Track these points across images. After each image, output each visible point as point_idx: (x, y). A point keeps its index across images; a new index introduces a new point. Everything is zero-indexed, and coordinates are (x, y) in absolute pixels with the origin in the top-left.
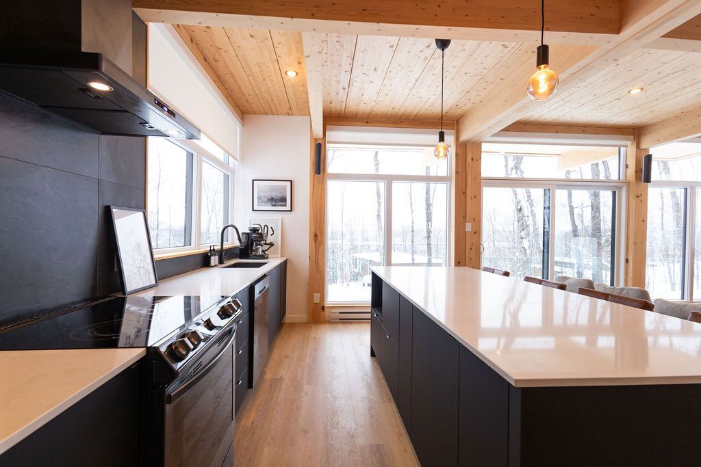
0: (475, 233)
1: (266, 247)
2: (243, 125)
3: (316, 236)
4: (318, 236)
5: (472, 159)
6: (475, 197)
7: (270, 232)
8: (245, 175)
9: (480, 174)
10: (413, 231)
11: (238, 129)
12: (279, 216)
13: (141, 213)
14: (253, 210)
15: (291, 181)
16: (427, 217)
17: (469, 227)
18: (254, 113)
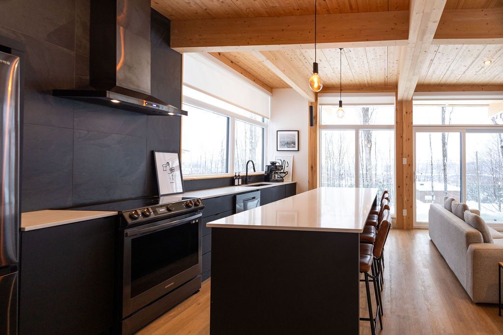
0: (409, 165)
1: (283, 175)
2: (272, 96)
3: (312, 167)
4: (313, 168)
5: (407, 113)
6: (409, 139)
7: (286, 165)
8: (273, 128)
9: (412, 123)
10: (432, 165)
11: (269, 98)
12: (291, 154)
13: (177, 154)
14: (277, 150)
15: (298, 131)
16: (443, 153)
17: (405, 161)
18: (278, 88)
